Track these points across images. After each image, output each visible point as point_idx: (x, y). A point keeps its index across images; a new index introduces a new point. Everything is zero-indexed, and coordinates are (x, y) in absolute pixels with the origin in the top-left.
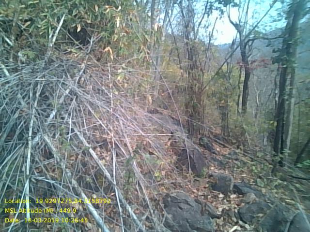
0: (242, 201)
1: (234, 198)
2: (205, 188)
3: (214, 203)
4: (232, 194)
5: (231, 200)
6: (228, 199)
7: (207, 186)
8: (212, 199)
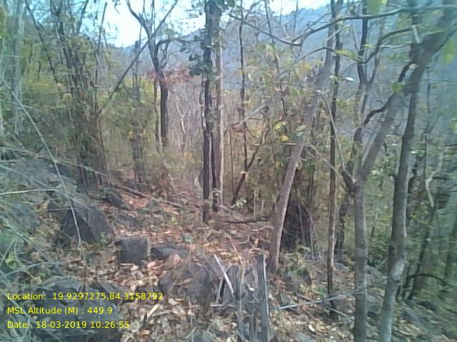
0: (163, 269)
1: (152, 267)
2: (110, 262)
3: (124, 281)
4: (149, 262)
5: (149, 270)
6: (144, 271)
7: (113, 258)
8: (120, 276)
